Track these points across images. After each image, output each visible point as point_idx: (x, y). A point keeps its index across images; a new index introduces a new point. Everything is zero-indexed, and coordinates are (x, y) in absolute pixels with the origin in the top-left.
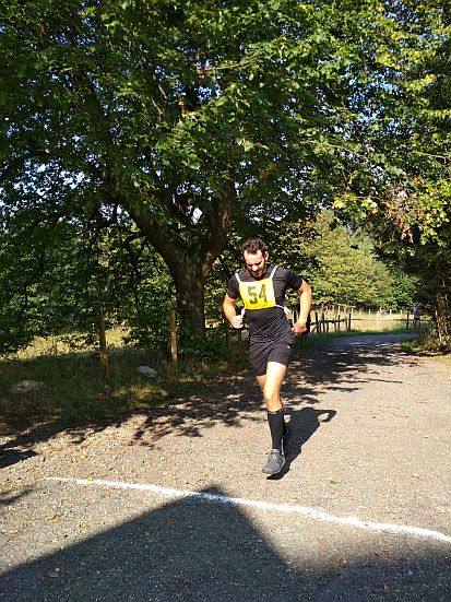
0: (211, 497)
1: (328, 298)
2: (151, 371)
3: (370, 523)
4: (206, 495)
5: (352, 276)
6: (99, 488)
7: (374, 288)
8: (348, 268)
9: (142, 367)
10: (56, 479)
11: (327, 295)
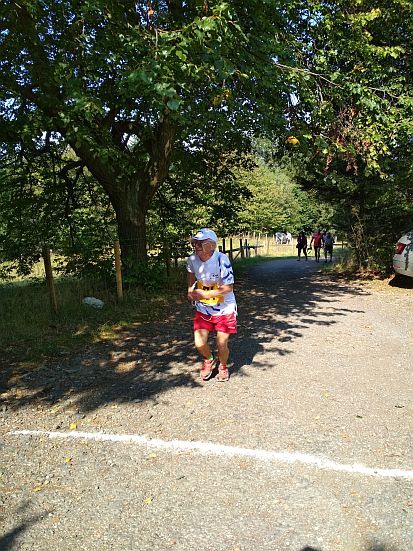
1: (245, 225)
2: (99, 302)
3: (378, 470)
5: (266, 205)
6: (78, 442)
7: (285, 215)
8: (262, 197)
9: (89, 298)
10: (25, 432)
11: (244, 222)
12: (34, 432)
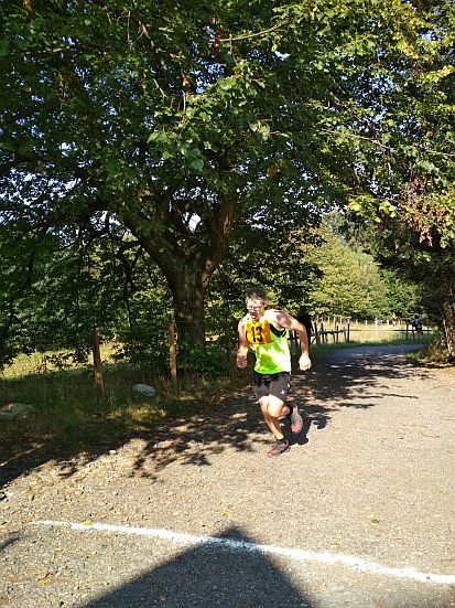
0: (234, 544)
1: (323, 309)
2: (149, 389)
3: (433, 577)
4: (228, 542)
5: (347, 287)
6: (100, 535)
7: (369, 298)
8: (343, 278)
9: (139, 386)
10: (47, 522)
11: (322, 306)
12: (57, 523)
